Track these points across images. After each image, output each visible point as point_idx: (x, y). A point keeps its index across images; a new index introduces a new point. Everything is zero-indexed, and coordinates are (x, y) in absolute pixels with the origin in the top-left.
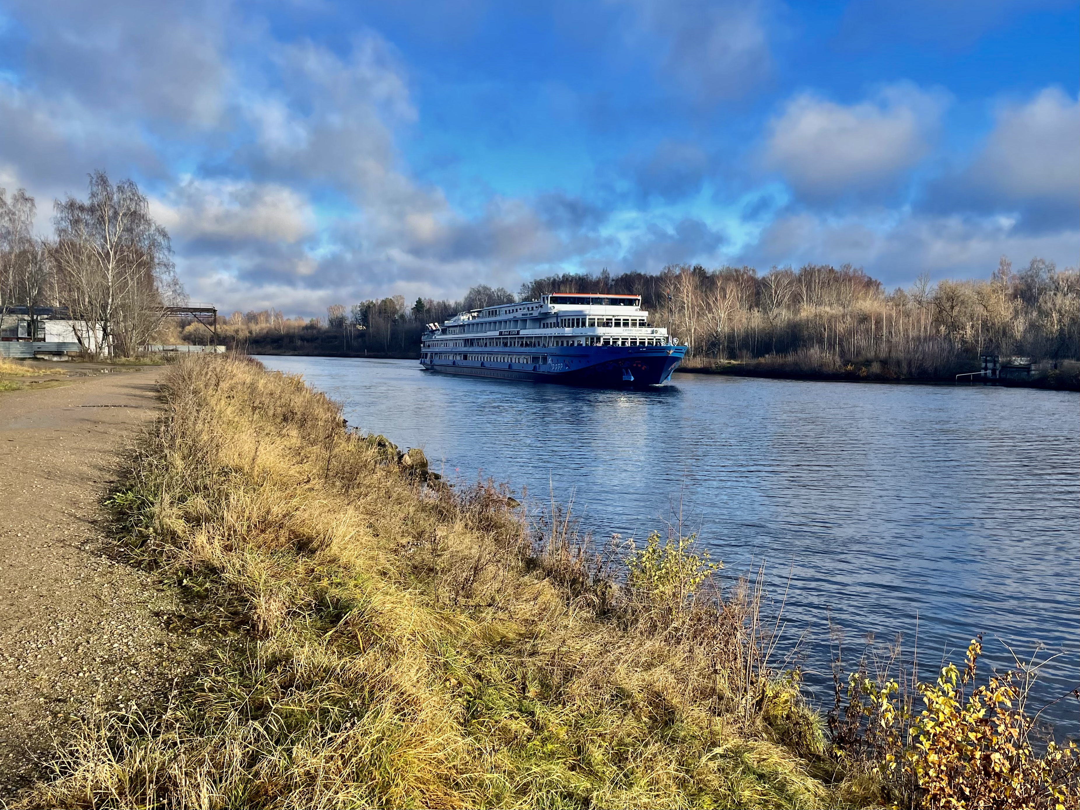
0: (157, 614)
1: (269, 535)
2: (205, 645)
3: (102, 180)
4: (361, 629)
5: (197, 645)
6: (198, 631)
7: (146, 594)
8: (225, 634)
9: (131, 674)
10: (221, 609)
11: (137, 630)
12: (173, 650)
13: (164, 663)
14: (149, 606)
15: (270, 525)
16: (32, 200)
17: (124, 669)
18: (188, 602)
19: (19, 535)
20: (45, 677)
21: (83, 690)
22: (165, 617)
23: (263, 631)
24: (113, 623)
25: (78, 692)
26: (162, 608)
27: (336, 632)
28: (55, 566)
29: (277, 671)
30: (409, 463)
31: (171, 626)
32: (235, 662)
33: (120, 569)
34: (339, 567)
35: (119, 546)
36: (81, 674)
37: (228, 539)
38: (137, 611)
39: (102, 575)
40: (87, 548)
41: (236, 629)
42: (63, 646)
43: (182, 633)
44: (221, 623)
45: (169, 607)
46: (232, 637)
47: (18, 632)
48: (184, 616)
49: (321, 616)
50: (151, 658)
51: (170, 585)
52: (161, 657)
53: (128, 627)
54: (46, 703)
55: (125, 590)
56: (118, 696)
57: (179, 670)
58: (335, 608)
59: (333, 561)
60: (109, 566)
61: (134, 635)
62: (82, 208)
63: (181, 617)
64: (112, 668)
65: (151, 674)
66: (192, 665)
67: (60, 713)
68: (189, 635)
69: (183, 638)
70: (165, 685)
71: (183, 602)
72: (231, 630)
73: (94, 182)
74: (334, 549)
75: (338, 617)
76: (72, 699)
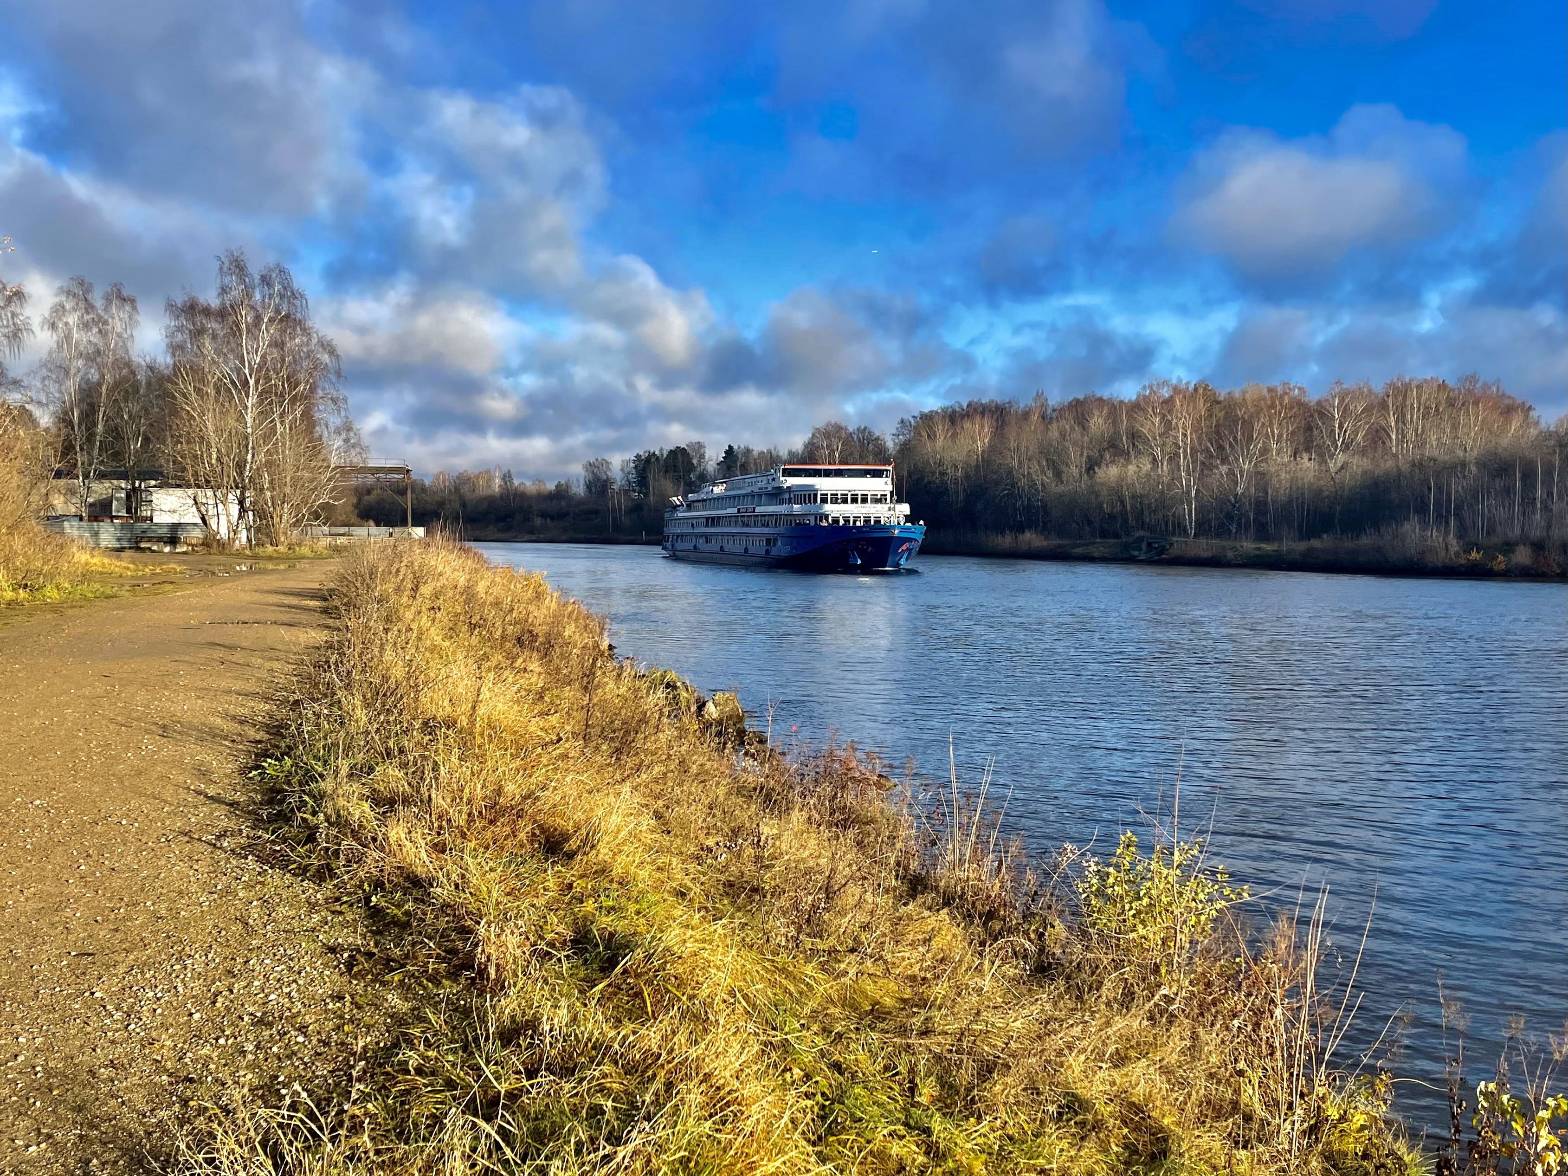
0: (332, 950)
1: (501, 829)
2: (406, 1000)
3: (237, 266)
4: (649, 982)
5: (394, 1000)
6: (396, 979)
7: (316, 918)
8: (438, 984)
9: (297, 1043)
10: (431, 944)
11: (303, 974)
12: (359, 1007)
13: (346, 1027)
14: (321, 937)
15: (503, 811)
16: (133, 301)
17: (285, 1034)
18: (379, 932)
19: (124, 822)
20: (168, 1043)
21: (225, 1065)
22: (346, 955)
23: (497, 980)
24: (267, 961)
25: (217, 1068)
26: (340, 940)
27: (609, 985)
28: (178, 872)
29: (519, 1046)
30: (715, 716)
31: (355, 969)
32: (454, 1028)
33: (276, 878)
34: (612, 881)
35: (273, 842)
36: (222, 1041)
37: (439, 834)
38: (304, 945)
39: (249, 887)
40: (225, 844)
41: (454, 976)
42: (194, 996)
43: (372, 981)
44: (431, 967)
45: (350, 940)
46: (448, 988)
47: (127, 973)
48: (374, 954)
49: (586, 960)
50: (325, 1019)
51: (352, 905)
52: (341, 1017)
53: (290, 969)
54: (171, 1084)
55: (283, 910)
56: (277, 1077)
57: (369, 1039)
58: (606, 948)
59: (603, 871)
60: (259, 874)
61: (301, 982)
62: (207, 312)
63: (370, 955)
64: (268, 1032)
65: (326, 1044)
66: (387, 1031)
67: (192, 1099)
68: (383, 984)
69: (373, 989)
70: (348, 1061)
71: (371, 931)
72: (447, 978)
73: (225, 269)
74: (604, 852)
75: (612, 963)
76: (209, 1079)
